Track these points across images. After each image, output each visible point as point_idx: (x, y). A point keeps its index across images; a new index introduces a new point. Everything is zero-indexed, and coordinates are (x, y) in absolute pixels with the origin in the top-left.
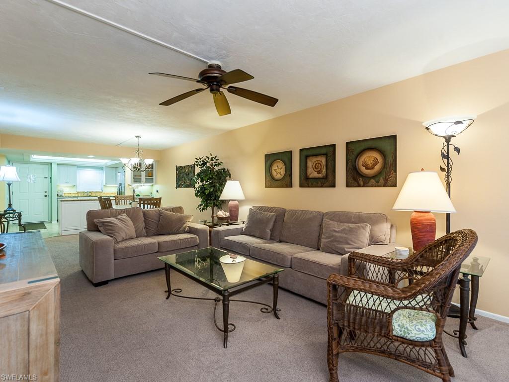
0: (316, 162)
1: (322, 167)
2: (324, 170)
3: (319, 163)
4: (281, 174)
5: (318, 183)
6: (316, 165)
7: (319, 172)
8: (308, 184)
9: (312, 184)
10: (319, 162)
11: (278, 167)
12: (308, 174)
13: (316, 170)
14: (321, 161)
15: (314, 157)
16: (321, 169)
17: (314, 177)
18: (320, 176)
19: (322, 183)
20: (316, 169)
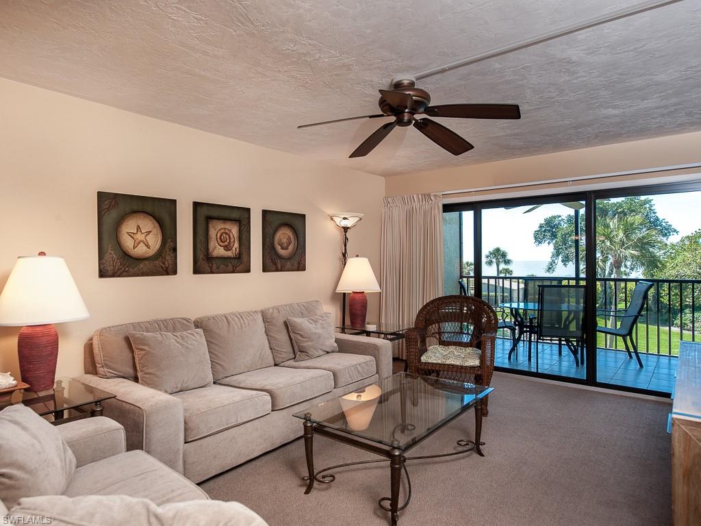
0: (222, 231)
1: (232, 240)
2: (236, 245)
3: (226, 233)
4: (148, 246)
5: (227, 266)
6: (221, 235)
7: (227, 248)
8: (211, 268)
9: (218, 268)
10: (227, 231)
11: (138, 227)
12: (211, 250)
13: (221, 244)
14: (230, 231)
15: (221, 221)
16: (229, 243)
17: (219, 255)
18: (229, 254)
19: (233, 267)
20: (223, 242)
